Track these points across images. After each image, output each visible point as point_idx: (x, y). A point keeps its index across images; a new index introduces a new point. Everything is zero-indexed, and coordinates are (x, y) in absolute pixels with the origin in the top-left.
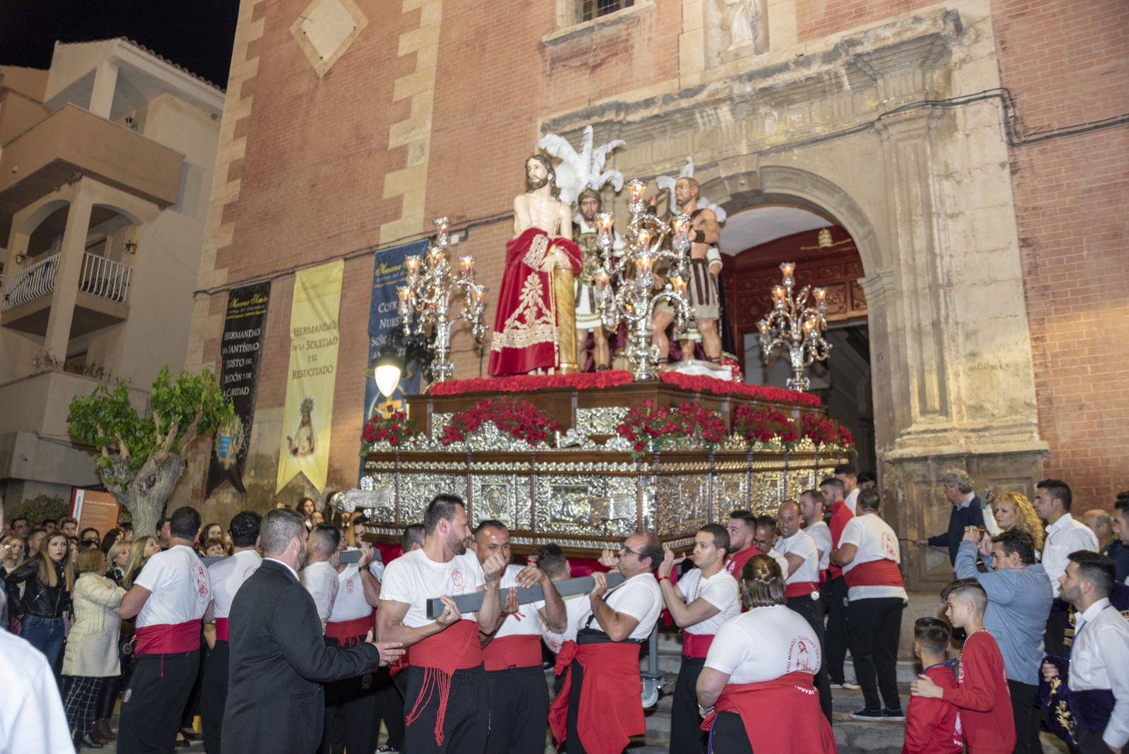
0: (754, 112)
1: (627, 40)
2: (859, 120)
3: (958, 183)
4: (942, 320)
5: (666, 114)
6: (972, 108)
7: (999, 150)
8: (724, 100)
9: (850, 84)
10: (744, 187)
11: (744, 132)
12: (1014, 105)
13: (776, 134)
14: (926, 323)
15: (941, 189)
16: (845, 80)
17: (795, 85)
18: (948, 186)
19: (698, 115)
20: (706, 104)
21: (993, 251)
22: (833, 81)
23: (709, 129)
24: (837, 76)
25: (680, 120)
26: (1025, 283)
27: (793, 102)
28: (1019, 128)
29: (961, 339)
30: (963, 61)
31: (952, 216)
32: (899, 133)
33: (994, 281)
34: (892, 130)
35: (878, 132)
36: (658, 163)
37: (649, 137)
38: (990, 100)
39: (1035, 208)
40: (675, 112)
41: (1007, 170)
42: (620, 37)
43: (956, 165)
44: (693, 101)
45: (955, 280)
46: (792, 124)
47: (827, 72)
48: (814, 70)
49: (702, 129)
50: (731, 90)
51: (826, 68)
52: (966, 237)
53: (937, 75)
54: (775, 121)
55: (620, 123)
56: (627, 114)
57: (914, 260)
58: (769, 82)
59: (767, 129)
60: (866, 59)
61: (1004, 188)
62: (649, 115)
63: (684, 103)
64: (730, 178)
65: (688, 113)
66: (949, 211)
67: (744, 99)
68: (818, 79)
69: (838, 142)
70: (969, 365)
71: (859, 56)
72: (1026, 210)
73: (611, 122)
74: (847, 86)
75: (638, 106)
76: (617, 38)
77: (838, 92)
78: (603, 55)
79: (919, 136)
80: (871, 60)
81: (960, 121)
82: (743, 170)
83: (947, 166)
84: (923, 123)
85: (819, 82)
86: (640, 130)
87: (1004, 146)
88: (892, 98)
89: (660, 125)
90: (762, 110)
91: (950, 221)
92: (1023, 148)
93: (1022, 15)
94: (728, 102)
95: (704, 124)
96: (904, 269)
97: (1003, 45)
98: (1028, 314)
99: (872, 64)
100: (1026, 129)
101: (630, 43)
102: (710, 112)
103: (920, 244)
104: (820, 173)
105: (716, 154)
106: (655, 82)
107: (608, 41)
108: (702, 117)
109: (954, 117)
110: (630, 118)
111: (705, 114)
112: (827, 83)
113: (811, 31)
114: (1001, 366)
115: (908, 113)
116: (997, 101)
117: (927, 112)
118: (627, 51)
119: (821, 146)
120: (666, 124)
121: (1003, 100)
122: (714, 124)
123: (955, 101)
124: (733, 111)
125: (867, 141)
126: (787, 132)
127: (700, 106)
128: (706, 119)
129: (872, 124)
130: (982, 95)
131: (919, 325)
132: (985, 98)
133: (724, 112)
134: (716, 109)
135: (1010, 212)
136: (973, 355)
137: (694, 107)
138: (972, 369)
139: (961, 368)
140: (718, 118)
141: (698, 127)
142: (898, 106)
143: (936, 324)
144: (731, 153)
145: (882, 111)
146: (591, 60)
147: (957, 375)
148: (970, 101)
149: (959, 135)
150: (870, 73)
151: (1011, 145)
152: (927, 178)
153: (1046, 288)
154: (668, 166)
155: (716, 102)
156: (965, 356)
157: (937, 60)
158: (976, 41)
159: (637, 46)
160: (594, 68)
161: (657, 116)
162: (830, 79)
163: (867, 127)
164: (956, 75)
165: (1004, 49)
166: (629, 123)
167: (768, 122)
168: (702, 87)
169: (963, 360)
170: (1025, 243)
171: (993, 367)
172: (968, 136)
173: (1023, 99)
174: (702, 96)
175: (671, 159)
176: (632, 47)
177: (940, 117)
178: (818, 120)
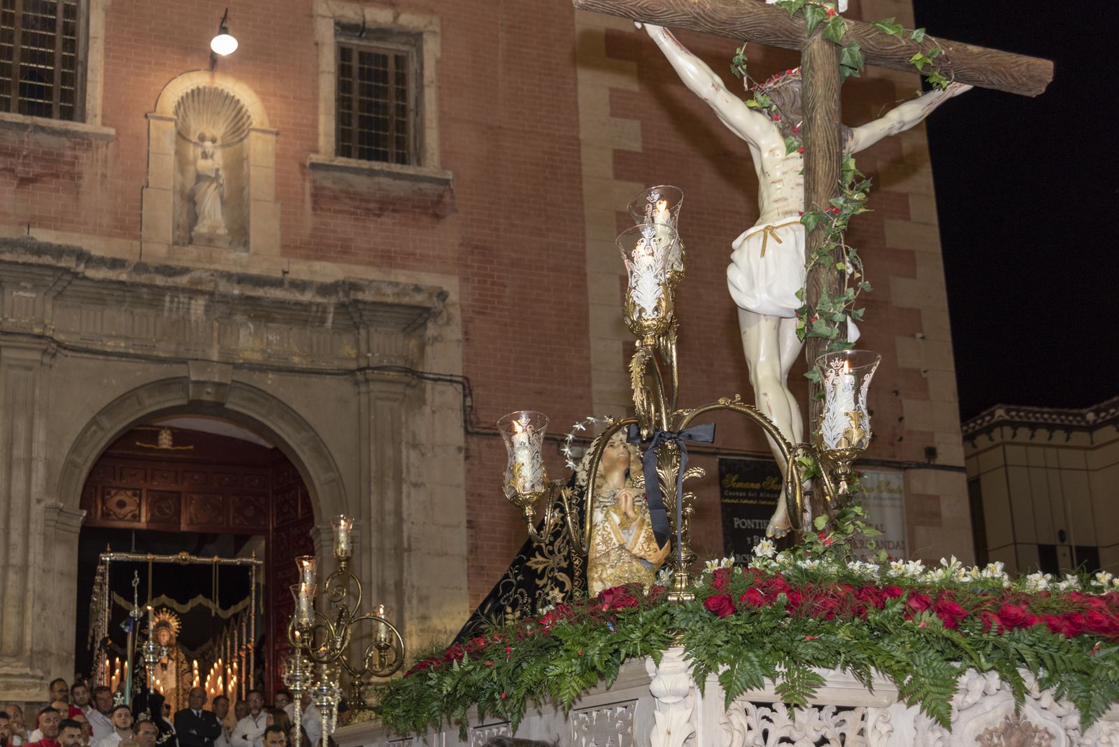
0: (230, 314)
1: (73, 164)
2: (336, 364)
3: (423, 455)
4: (404, 582)
5: (133, 284)
6: (440, 387)
7: (456, 435)
8: (202, 293)
9: (333, 323)
10: (208, 395)
11: (216, 334)
12: (471, 395)
13: (252, 350)
14: (391, 582)
15: (410, 457)
16: (330, 317)
17: (281, 304)
18: (413, 454)
19: (167, 299)
20: (184, 290)
21: (446, 526)
22: (319, 314)
23: (174, 316)
24: (324, 312)
25: (145, 296)
26: (468, 559)
27: (273, 320)
28: (473, 417)
29: (415, 602)
30: (436, 339)
31: (415, 485)
32: (380, 391)
33: (446, 554)
34: (372, 386)
35: (357, 383)
36: (110, 337)
37: (101, 301)
38: (455, 385)
39: (479, 495)
40: (144, 285)
41: (462, 456)
42: (61, 155)
43: (422, 437)
44: (171, 281)
45: (413, 547)
46: (269, 343)
47: (318, 305)
48: (307, 297)
49: (166, 314)
50: (216, 285)
51: (319, 300)
52: (425, 507)
53: (413, 343)
54: (250, 334)
55: (76, 275)
56: (86, 267)
57: (383, 520)
58: (259, 292)
59: (242, 340)
60: (361, 306)
61: (458, 471)
62: (114, 278)
63: (159, 280)
64: (197, 383)
65: (159, 292)
66: (413, 479)
67: (226, 299)
68: (306, 307)
69: (314, 379)
70: (421, 627)
71: (357, 301)
72: (473, 495)
73: (66, 270)
74: (329, 324)
75: (101, 262)
76: (58, 155)
77: (318, 326)
78: (38, 170)
79: (396, 400)
80: (364, 310)
81: (428, 396)
82: (217, 379)
83: (414, 436)
84: (400, 388)
85: (305, 311)
86: (93, 290)
87: (462, 431)
88: (377, 354)
89: (120, 293)
90: (239, 318)
91: (413, 491)
92: (475, 439)
93: (483, 313)
94: (207, 297)
95: (171, 310)
96: (374, 527)
97: (467, 337)
98: (469, 588)
99: (364, 313)
100: (478, 422)
101: (77, 169)
102: (182, 300)
103: (389, 506)
104: (294, 406)
105: (182, 349)
106: (110, 235)
107: (45, 153)
108: (172, 302)
109: (423, 391)
110: (90, 273)
111: (176, 300)
112: (313, 314)
113: (296, 248)
114: (445, 632)
115: (392, 375)
116: (460, 387)
117: (407, 379)
118: (72, 178)
119: (297, 378)
120: (127, 294)
121: (464, 389)
122: (181, 313)
123: (426, 375)
124: (208, 309)
125: (343, 388)
126: (264, 351)
127: (175, 290)
128: (175, 305)
129: (351, 372)
130: (449, 378)
131: (384, 583)
132: (451, 381)
133: (198, 306)
134: (191, 298)
135: (462, 494)
136: (424, 618)
137: (169, 288)
138: (422, 630)
139: (414, 629)
140: (188, 309)
141: (163, 310)
142: (381, 364)
143: (399, 585)
144: (200, 355)
145: (363, 363)
146: (20, 168)
147: (411, 635)
148: (439, 379)
149: (427, 409)
150: (357, 320)
151: (467, 433)
152: (400, 443)
153: (483, 568)
154: (123, 345)
155: (193, 292)
156: (417, 618)
157: (415, 330)
158: (448, 323)
159: (86, 177)
160: (24, 181)
161: (122, 283)
162: (317, 311)
163: (345, 374)
164: (429, 349)
165: (467, 340)
166: (85, 278)
167: (243, 332)
168: (185, 271)
169: (416, 621)
170: (471, 525)
171: (439, 632)
172: (434, 412)
173: (478, 391)
174: (183, 280)
175: (126, 338)
176: (80, 176)
177: (413, 387)
178: (296, 349)
